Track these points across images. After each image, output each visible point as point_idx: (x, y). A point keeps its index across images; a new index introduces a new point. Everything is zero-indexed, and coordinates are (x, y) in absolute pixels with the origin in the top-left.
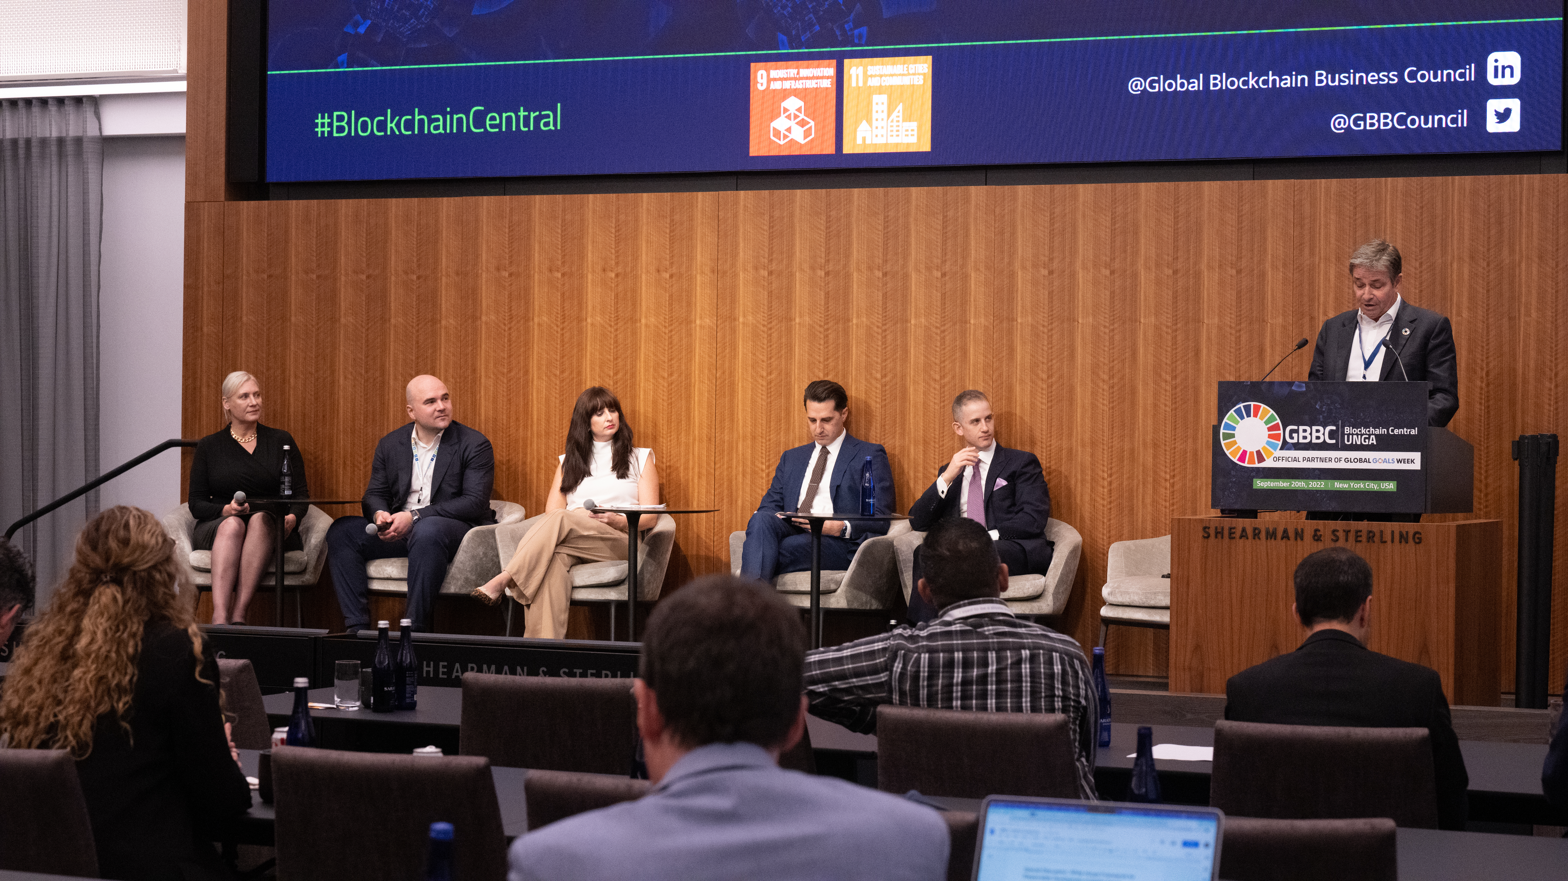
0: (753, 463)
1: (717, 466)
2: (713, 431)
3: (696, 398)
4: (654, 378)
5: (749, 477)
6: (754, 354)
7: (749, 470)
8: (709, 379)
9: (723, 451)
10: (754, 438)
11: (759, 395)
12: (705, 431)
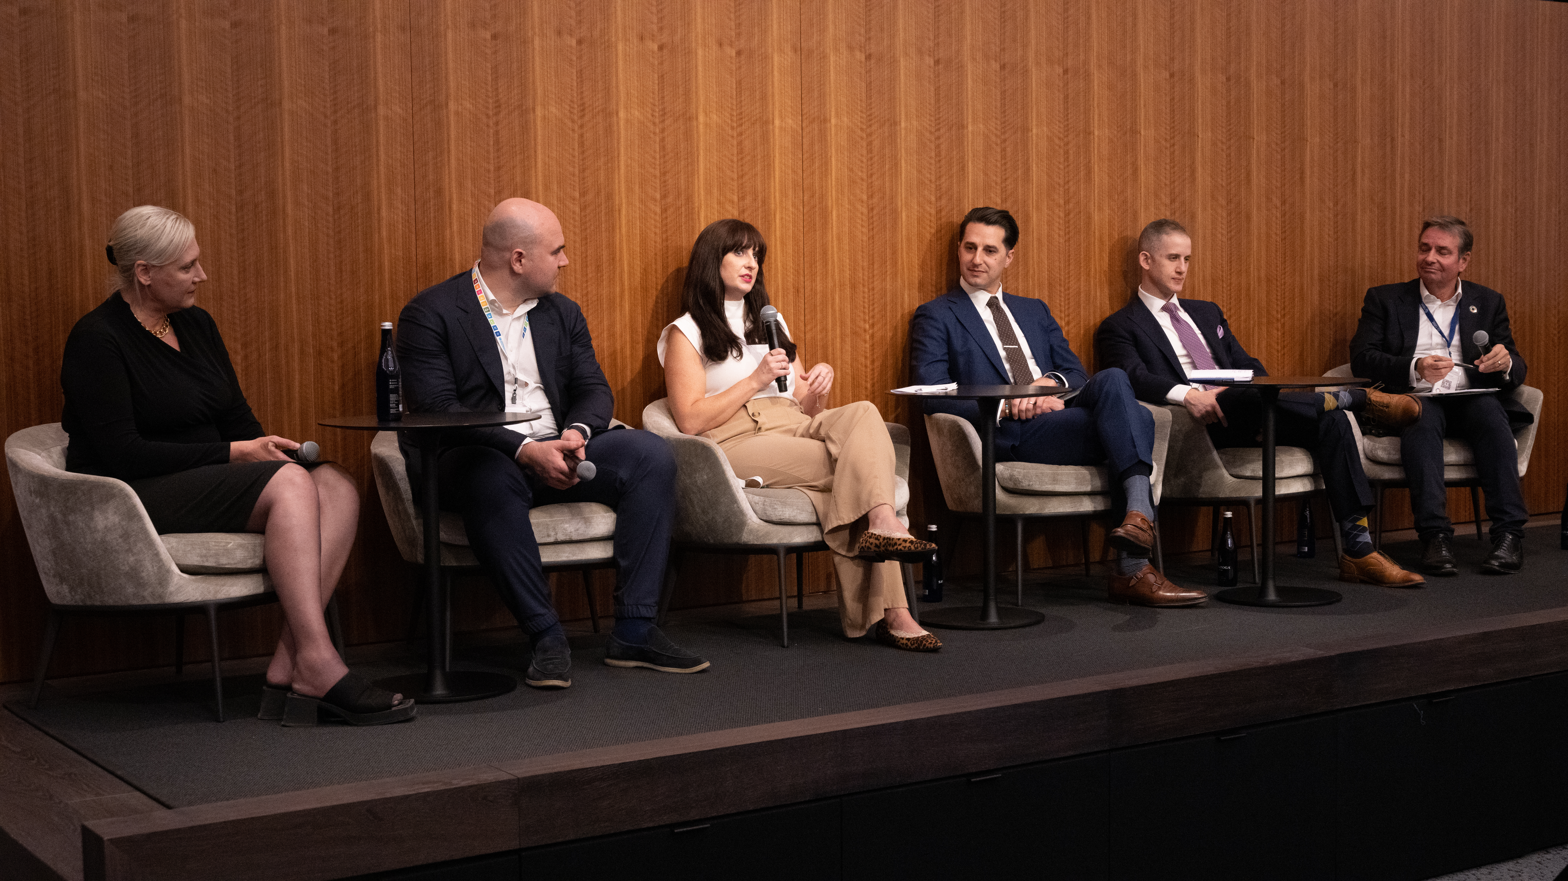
0: (853, 321)
1: (808, 327)
2: (802, 278)
3: (778, 233)
4: (719, 203)
5: (848, 340)
6: (851, 170)
7: (848, 331)
8: (794, 205)
9: (815, 306)
10: (854, 287)
11: (859, 227)
12: (791, 278)
